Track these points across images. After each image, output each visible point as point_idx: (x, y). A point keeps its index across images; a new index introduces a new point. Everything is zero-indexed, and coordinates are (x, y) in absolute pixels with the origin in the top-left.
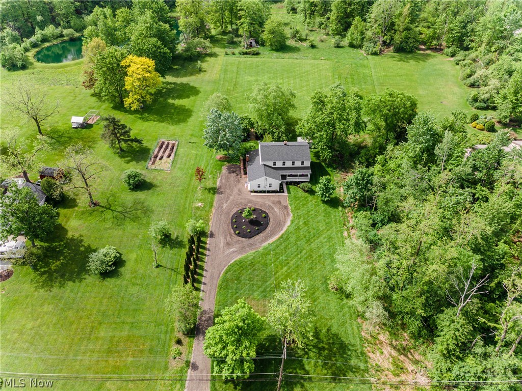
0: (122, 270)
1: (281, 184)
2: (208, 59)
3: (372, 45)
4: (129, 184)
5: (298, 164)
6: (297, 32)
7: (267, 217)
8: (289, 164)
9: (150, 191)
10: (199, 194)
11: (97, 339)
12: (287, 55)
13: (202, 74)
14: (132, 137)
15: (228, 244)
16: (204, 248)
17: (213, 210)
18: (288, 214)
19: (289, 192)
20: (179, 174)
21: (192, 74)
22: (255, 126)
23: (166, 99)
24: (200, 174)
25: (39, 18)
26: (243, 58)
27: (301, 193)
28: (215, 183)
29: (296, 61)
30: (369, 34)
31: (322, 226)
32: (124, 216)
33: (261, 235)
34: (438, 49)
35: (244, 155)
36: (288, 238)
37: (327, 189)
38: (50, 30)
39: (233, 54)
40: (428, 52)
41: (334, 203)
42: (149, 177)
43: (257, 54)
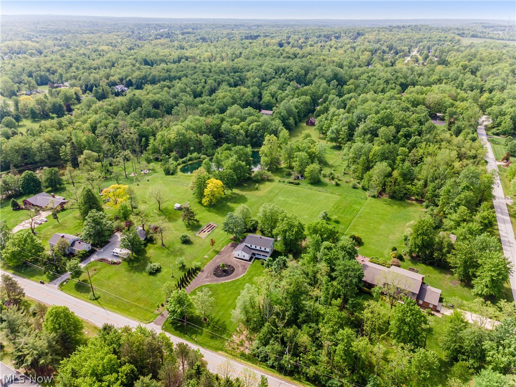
0: (158, 273)
1: (251, 257)
5: (263, 249)
7: (233, 270)
8: (258, 248)
9: (190, 246)
10: (209, 252)
14: (195, 219)
15: (207, 277)
16: (196, 275)
17: (211, 261)
18: (245, 272)
19: (253, 262)
20: (207, 241)
24: (213, 242)
27: (259, 264)
32: (171, 253)
33: (225, 277)
35: (242, 239)
36: (236, 282)
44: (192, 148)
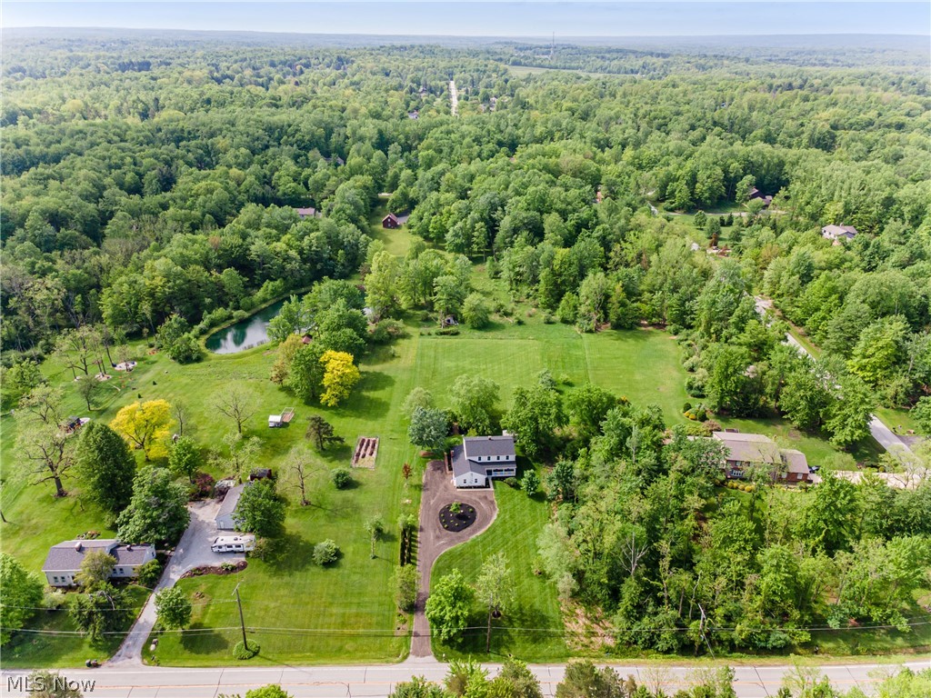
0: (342, 561)
1: (487, 480)
2: (400, 341)
3: (586, 321)
4: (337, 483)
5: (503, 458)
6: (502, 306)
7: (474, 512)
8: (494, 459)
9: (358, 490)
10: (406, 492)
11: (331, 615)
12: (490, 335)
13: (396, 361)
14: (335, 435)
15: (438, 538)
16: (416, 541)
17: (421, 506)
18: (495, 509)
19: (495, 487)
20: (383, 471)
21: (384, 361)
22: (459, 419)
23: (360, 392)
24: (407, 470)
26: (441, 340)
27: (507, 488)
28: (420, 480)
29: (500, 342)
30: (582, 309)
31: (528, 520)
32: (335, 514)
33: (469, 528)
34: (661, 326)
35: (448, 451)
36: (494, 531)
37: (532, 483)
38: (220, 312)
39: (429, 334)
40: (650, 328)
41: (539, 497)
42: (355, 476)
43: (457, 334)
44: (208, 300)
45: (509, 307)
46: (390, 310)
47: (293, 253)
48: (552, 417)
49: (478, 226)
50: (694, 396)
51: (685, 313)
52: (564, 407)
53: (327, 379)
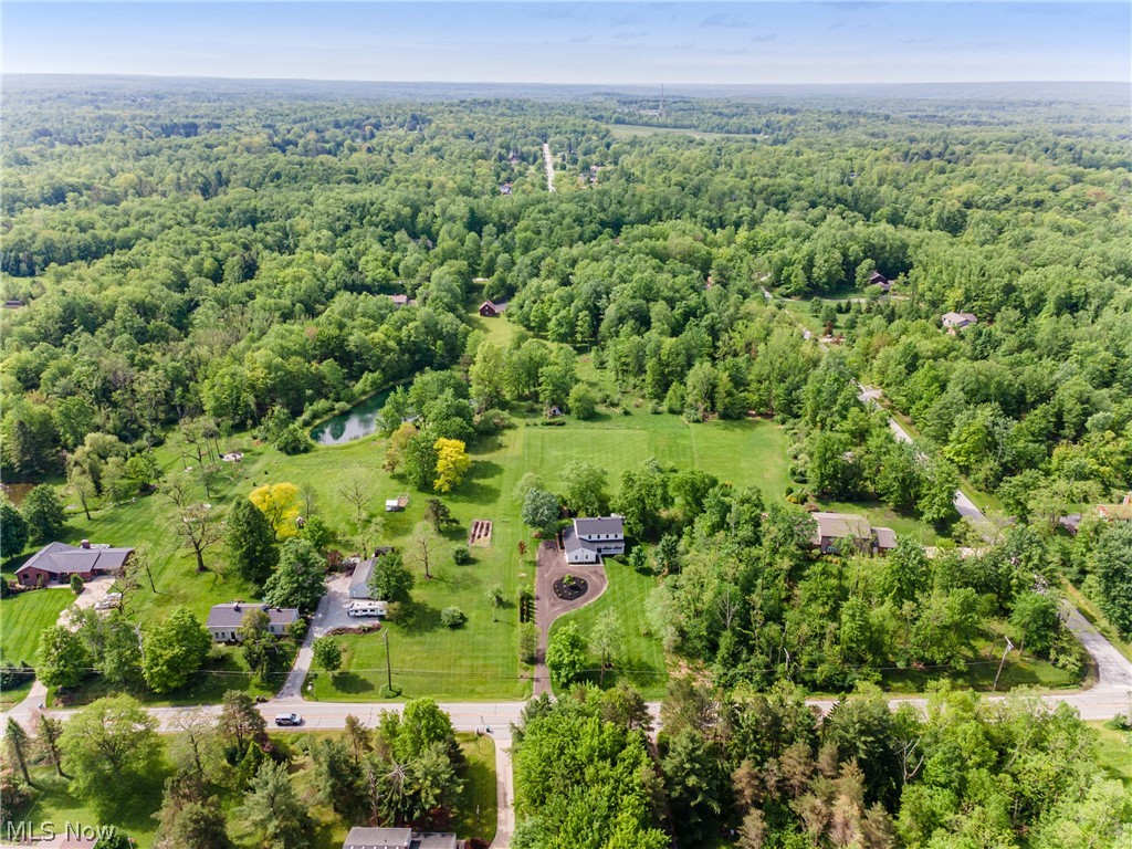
0: (466, 624)
1: (597, 557)
2: (506, 432)
3: (693, 411)
4: (457, 559)
5: (612, 537)
6: (608, 396)
7: (585, 584)
8: (603, 537)
9: (476, 565)
10: (521, 567)
11: (461, 666)
12: (597, 425)
13: (503, 450)
14: (451, 518)
16: (533, 608)
17: (536, 579)
18: (605, 581)
19: (604, 563)
20: (499, 550)
21: (492, 451)
22: (569, 503)
23: (470, 479)
24: (522, 547)
25: (309, 392)
26: (547, 430)
27: (616, 564)
28: (534, 557)
29: (607, 432)
30: (689, 399)
31: (635, 591)
32: (456, 586)
33: (581, 597)
34: (769, 416)
35: (560, 532)
36: (604, 600)
37: (639, 558)
38: (321, 404)
39: (535, 425)
40: (758, 418)
41: (647, 572)
42: (472, 553)
43: (563, 424)
45: (616, 397)
46: (495, 400)
47: (392, 344)
48: (659, 497)
49: (581, 315)
50: (797, 481)
51: (792, 402)
52: (670, 489)
53: (441, 466)
